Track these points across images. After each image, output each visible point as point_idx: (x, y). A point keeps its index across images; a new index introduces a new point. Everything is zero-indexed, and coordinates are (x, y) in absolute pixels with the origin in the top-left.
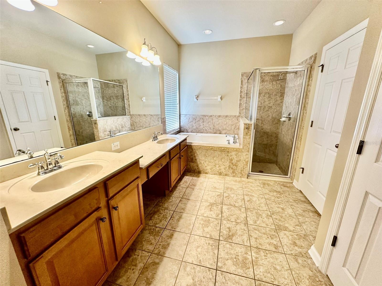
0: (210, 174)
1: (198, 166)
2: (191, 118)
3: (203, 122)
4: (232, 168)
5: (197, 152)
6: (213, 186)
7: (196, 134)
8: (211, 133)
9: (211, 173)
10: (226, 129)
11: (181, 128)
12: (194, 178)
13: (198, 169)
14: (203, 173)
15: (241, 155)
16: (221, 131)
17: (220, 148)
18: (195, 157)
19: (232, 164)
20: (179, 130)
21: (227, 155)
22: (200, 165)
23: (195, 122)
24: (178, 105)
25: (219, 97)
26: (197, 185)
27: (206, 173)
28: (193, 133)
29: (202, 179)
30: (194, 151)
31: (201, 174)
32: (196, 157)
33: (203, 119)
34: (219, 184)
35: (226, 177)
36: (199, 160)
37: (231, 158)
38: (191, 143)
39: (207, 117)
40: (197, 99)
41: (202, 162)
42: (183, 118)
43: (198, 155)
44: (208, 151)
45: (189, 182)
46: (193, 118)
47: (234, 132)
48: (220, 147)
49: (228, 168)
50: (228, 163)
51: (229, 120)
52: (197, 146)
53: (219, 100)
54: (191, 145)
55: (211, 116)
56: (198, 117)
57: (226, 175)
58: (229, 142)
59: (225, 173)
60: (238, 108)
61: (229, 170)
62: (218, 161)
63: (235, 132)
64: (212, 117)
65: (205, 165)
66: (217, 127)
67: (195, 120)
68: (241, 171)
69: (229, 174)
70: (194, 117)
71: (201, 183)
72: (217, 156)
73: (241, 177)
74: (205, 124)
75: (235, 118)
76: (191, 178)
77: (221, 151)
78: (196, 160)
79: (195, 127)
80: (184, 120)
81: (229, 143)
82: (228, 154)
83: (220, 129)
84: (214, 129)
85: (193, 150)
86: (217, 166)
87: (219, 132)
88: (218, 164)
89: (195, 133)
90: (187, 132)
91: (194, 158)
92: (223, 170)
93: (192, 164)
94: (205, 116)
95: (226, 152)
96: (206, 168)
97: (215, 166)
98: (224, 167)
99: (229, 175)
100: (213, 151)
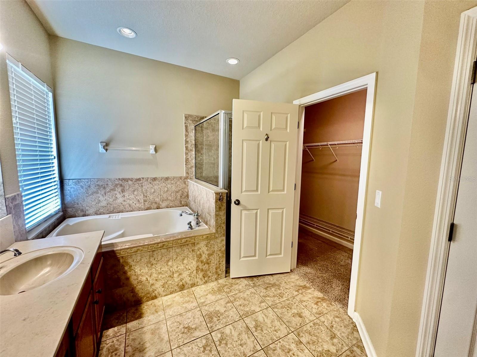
0: (162, 296)
1: (133, 290)
2: (94, 186)
3: (123, 191)
4: (202, 270)
5: (130, 261)
6: (182, 326)
7: (110, 216)
8: (139, 209)
9: (164, 294)
10: (167, 199)
11: (68, 208)
12: (130, 325)
13: (133, 296)
14: (148, 301)
15: (215, 243)
16: (159, 204)
17: (179, 241)
18: (125, 273)
19: (202, 262)
20: (61, 214)
21: (193, 250)
22: (138, 287)
23: (103, 192)
24: (56, 161)
25: (152, 147)
26: (147, 345)
27: (155, 297)
28: (100, 214)
29: (151, 317)
30: (121, 261)
31: (143, 306)
32: (129, 273)
33: (121, 185)
34: (191, 313)
35: (193, 289)
36: (136, 277)
37: (199, 253)
38: (112, 245)
39: (130, 182)
40: (106, 150)
41: (144, 279)
42: (71, 188)
43: (133, 268)
44: (155, 253)
45: (122, 348)
46: (98, 185)
47: (181, 203)
48: (178, 239)
49: (195, 272)
50: (194, 263)
51: (172, 184)
52: (128, 248)
53: (152, 151)
54: (113, 251)
55: (139, 180)
56: (110, 183)
57: (193, 285)
58: (191, 225)
59: (190, 283)
60: (185, 165)
61: (197, 275)
62: (176, 266)
63: (183, 202)
64: (141, 182)
65: (151, 282)
66: (151, 197)
67: (104, 188)
68: (216, 269)
69: (198, 282)
70: (100, 183)
71: (153, 332)
72: (175, 257)
73: (216, 279)
74: (126, 194)
75: (180, 180)
76: (122, 329)
77: (181, 246)
78: (128, 279)
79: (104, 203)
80: (74, 191)
81: (191, 227)
82: (193, 248)
83: (157, 200)
84: (145, 201)
85: (119, 261)
86: (176, 275)
87: (155, 206)
88: (177, 271)
89: (104, 214)
90: (84, 215)
91: (123, 277)
92: (187, 279)
93: (119, 291)
94: (126, 180)
95: (190, 245)
96: (153, 287)
97: (171, 277)
98: (187, 273)
99: (198, 284)
100: (166, 250)
